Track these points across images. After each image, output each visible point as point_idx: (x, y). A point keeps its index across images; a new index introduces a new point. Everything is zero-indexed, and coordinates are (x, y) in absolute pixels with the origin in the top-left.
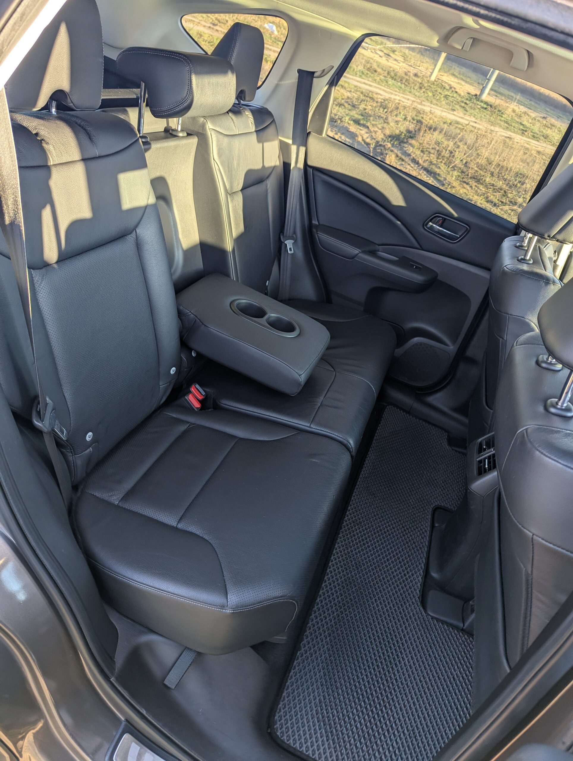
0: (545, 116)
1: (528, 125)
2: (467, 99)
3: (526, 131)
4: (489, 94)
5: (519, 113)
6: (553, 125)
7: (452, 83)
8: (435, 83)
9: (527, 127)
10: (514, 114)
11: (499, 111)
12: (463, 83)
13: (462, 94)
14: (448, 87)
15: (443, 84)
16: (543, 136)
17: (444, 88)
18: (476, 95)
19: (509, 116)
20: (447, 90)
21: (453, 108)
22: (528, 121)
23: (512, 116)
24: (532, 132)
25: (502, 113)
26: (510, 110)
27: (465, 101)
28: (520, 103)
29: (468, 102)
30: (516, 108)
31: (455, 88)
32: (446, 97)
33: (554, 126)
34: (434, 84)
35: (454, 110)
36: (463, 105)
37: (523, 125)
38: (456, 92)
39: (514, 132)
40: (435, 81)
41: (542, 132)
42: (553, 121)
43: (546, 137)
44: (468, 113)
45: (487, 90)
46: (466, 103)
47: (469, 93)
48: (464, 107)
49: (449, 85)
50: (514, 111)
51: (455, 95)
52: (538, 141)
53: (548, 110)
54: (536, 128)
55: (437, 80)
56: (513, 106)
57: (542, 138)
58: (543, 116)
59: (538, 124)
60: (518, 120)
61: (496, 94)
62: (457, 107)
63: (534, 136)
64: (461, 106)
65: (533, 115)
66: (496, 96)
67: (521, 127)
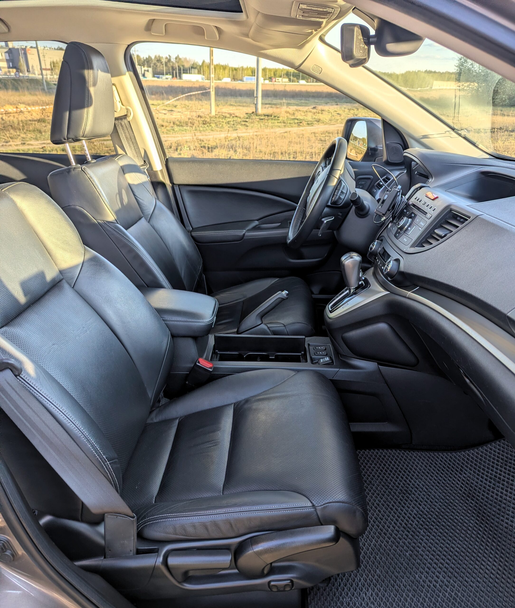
0: (315, 106)
2: (247, 118)
3: (301, 123)
4: (263, 108)
5: (292, 112)
6: (322, 110)
8: (217, 116)
9: (301, 120)
10: (288, 115)
11: (275, 117)
12: (241, 108)
13: (242, 116)
14: (228, 116)
15: (224, 114)
18: (253, 112)
19: (284, 117)
21: (236, 128)
22: (301, 115)
24: (306, 121)
25: (278, 117)
26: (283, 113)
27: (245, 120)
28: (288, 104)
31: (234, 114)
32: (228, 123)
38: (236, 116)
39: (292, 127)
41: (315, 118)
43: (318, 121)
44: (249, 128)
45: (260, 106)
47: (247, 114)
49: (229, 113)
50: (287, 112)
51: (235, 119)
52: (312, 126)
53: (316, 101)
54: (309, 117)
56: (284, 108)
58: (312, 107)
59: (310, 114)
60: (293, 117)
62: (239, 126)
63: (308, 124)
64: (242, 125)
65: (305, 109)
67: (296, 121)
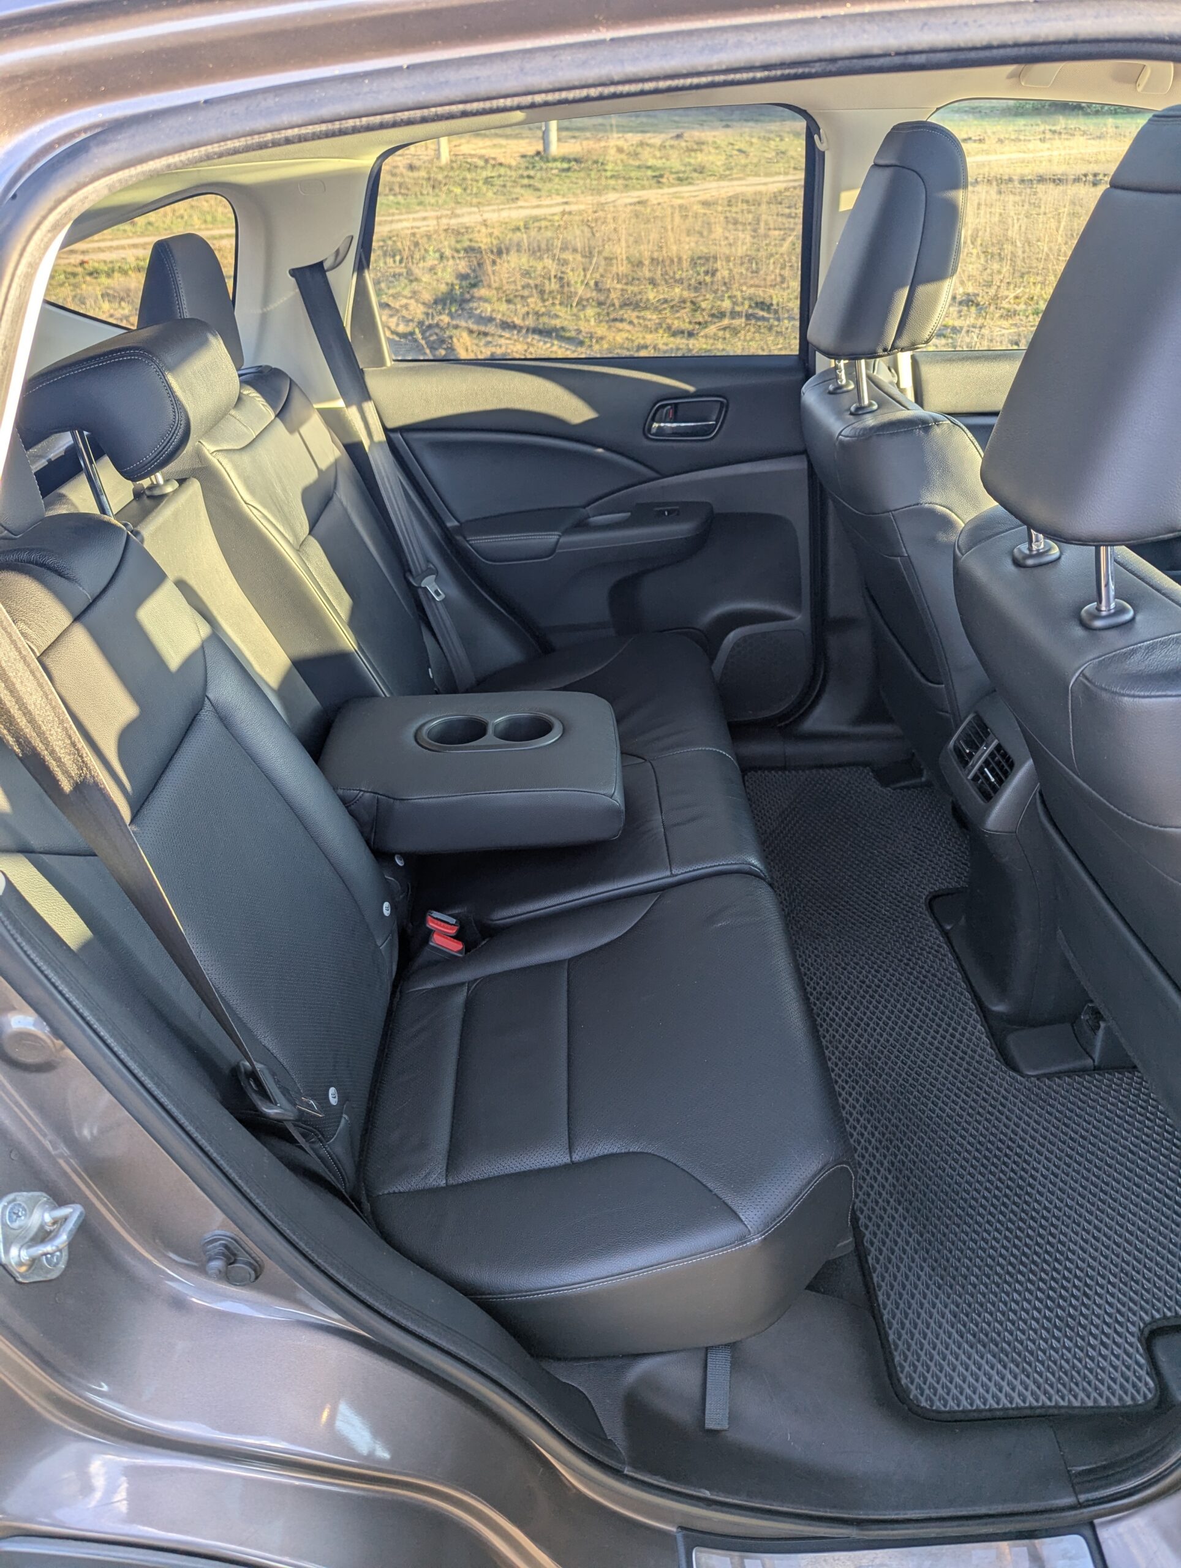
0: (679, 131)
1: (659, 163)
2: (527, 168)
3: (661, 176)
4: (559, 140)
5: (632, 149)
6: (700, 143)
7: (483, 152)
8: (454, 165)
9: (658, 169)
10: (623, 156)
11: (596, 162)
12: (503, 142)
13: (514, 163)
14: (481, 163)
15: (469, 160)
16: (695, 170)
17: (476, 167)
18: (538, 153)
19: (616, 164)
20: (482, 168)
21: (514, 196)
22: (654, 157)
23: (622, 161)
24: (672, 173)
25: (602, 164)
26: (612, 151)
27: (525, 174)
28: (623, 129)
29: (532, 173)
30: (621, 143)
31: (494, 159)
32: (487, 181)
33: (703, 143)
34: (452, 168)
35: (517, 199)
36: (526, 181)
37: (649, 168)
38: (501, 164)
39: (643, 188)
40: (452, 161)
41: (690, 164)
42: (697, 134)
43: (701, 170)
44: (543, 193)
45: (553, 135)
46: (529, 177)
47: (524, 156)
48: (530, 186)
49: (481, 157)
50: (620, 150)
51: (502, 171)
52: (690, 184)
53: (676, 118)
54: (675, 162)
55: (454, 158)
56: (615, 140)
57: (695, 175)
58: (674, 134)
59: (674, 154)
60: (637, 163)
61: (570, 134)
62: (518, 190)
63: (680, 179)
64: (523, 186)
65: (656, 140)
66: (574, 137)
67: (650, 173)
